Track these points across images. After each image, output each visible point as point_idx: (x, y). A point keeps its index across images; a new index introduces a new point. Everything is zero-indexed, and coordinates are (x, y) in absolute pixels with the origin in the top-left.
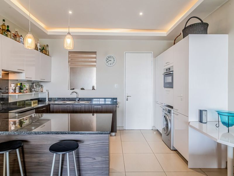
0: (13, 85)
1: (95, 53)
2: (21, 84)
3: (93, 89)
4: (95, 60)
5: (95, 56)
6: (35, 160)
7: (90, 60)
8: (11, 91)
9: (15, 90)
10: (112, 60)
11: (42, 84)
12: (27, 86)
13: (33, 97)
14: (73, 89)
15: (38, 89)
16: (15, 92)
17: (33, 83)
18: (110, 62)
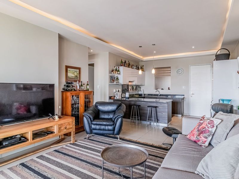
0: (130, 87)
1: (170, 67)
2: (133, 86)
3: (169, 89)
4: (170, 72)
5: (170, 69)
6: (142, 112)
7: (167, 72)
8: (130, 90)
9: (131, 89)
10: (181, 71)
11: (140, 86)
12: (135, 88)
13: (137, 93)
14: (157, 89)
15: (138, 89)
16: (131, 90)
17: (137, 86)
18: (179, 73)
